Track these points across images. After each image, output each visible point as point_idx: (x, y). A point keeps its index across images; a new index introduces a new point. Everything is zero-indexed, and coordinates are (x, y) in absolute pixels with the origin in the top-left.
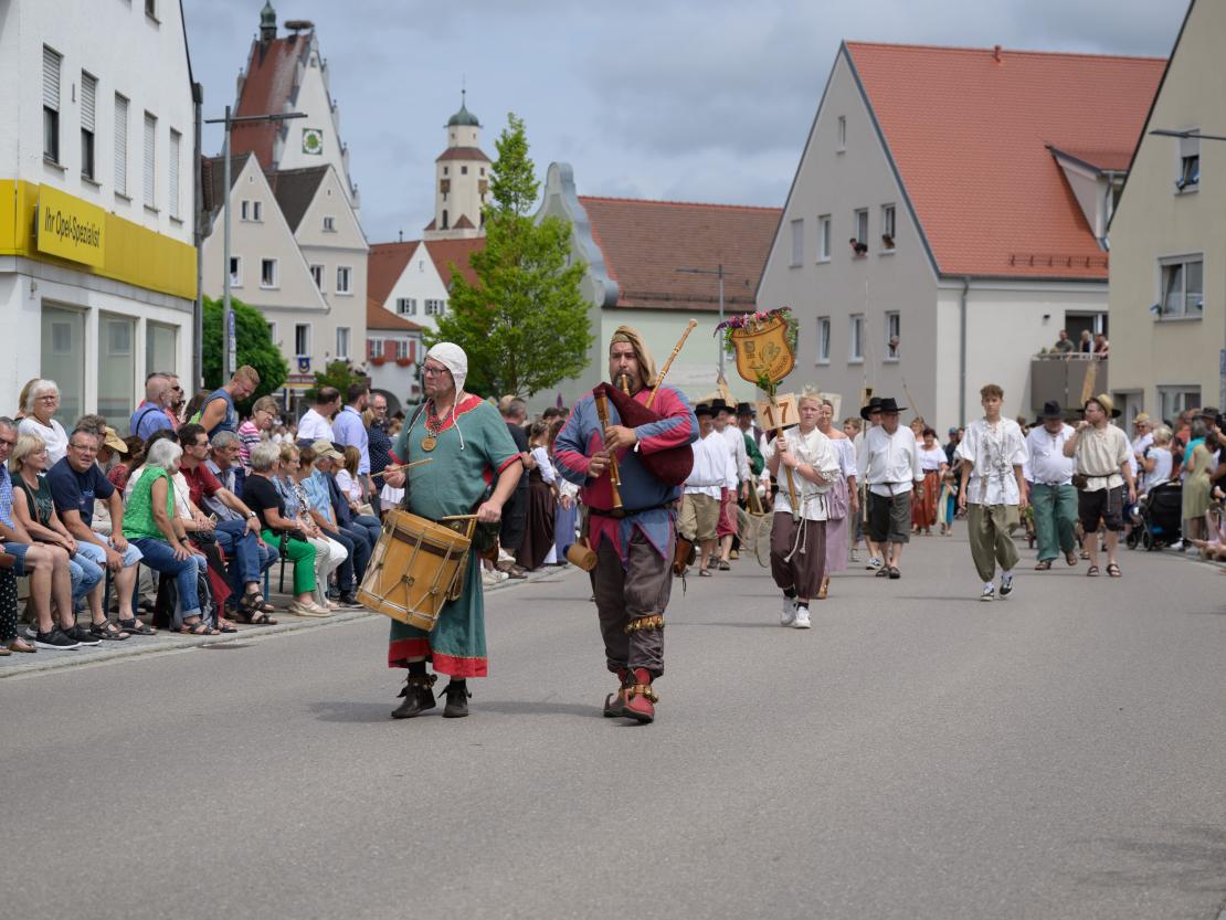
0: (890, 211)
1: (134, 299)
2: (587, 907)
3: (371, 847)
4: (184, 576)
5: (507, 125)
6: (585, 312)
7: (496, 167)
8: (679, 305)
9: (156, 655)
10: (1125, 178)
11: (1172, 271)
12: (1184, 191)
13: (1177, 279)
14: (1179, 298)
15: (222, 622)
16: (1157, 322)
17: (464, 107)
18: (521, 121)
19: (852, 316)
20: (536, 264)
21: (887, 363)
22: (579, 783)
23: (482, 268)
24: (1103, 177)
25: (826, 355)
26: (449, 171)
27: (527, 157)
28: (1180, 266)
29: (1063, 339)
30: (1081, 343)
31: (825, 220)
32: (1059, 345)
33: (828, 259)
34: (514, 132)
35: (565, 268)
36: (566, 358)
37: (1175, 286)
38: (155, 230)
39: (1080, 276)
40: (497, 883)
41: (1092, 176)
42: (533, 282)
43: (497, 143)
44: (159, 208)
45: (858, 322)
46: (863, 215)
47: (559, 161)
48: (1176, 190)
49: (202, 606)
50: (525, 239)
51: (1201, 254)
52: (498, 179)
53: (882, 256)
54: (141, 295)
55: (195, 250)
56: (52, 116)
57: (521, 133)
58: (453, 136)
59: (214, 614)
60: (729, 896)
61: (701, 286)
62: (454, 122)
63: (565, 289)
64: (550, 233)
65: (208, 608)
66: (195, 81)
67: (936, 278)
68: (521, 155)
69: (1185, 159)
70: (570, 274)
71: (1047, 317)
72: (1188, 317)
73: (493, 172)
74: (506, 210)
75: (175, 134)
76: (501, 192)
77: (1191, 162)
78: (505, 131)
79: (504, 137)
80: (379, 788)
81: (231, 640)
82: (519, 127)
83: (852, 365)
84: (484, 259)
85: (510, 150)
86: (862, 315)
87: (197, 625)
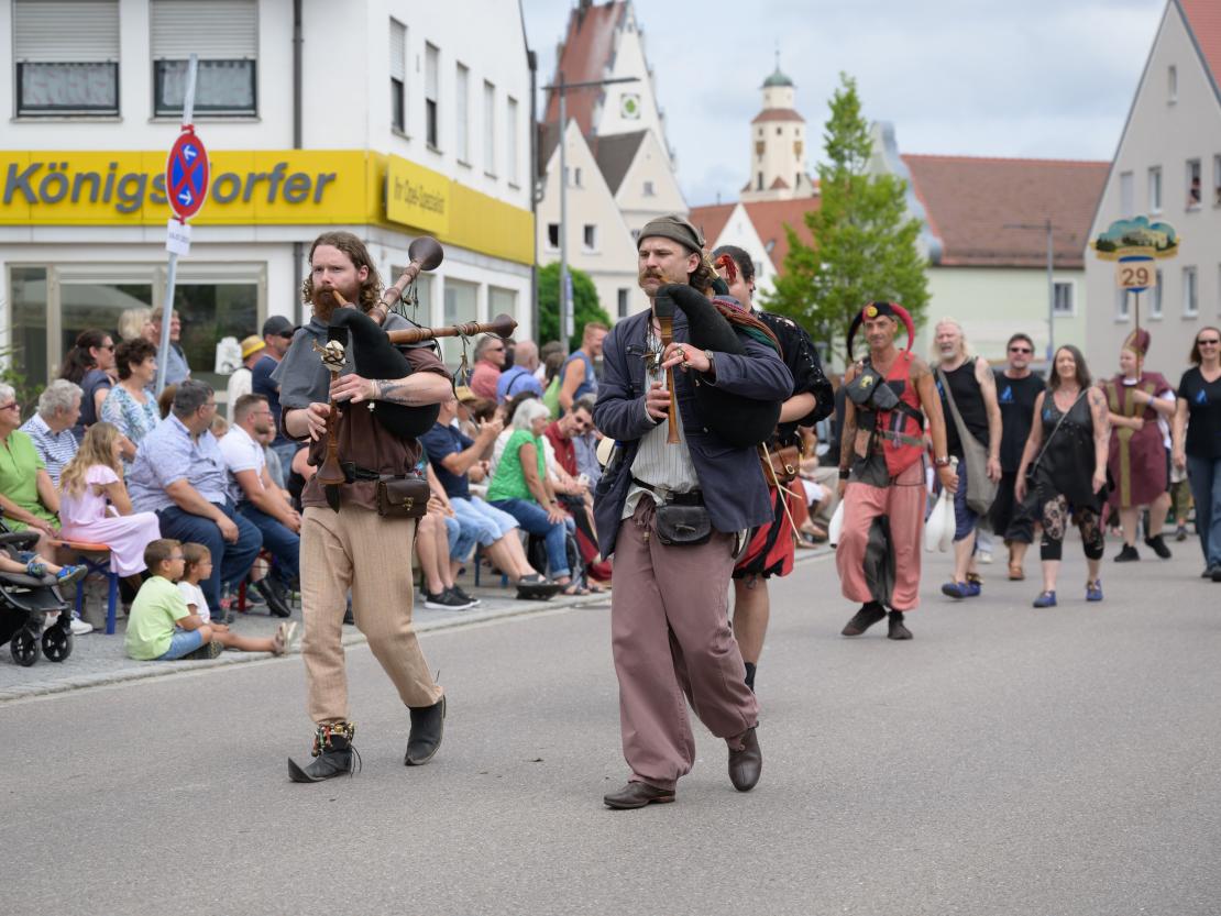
1: (476, 265)
2: (1049, 870)
3: (807, 808)
4: (552, 538)
5: (839, 84)
7: (829, 126)
8: (1005, 261)
9: (532, 615)
15: (591, 582)
17: (778, 70)
18: (853, 79)
19: (1184, 268)
20: (871, 222)
22: (997, 744)
23: (817, 227)
25: (1158, 307)
26: (765, 132)
27: (861, 114)
31: (1156, 172)
33: (1158, 211)
34: (846, 90)
35: (898, 228)
38: (494, 196)
40: (947, 845)
42: (870, 240)
43: (830, 103)
44: (498, 173)
45: (1190, 275)
46: (1195, 166)
49: (571, 567)
50: (861, 197)
52: (832, 138)
53: (1216, 206)
54: (483, 261)
55: (532, 215)
56: (398, 86)
57: (853, 91)
58: (767, 97)
59: (583, 575)
60: (1192, 860)
61: (1027, 242)
62: (769, 84)
63: (902, 247)
64: (884, 190)
65: (578, 569)
66: (531, 48)
68: (854, 113)
70: (905, 232)
73: (826, 132)
74: (841, 170)
75: (512, 101)
76: (834, 150)
78: (837, 90)
79: (837, 96)
80: (795, 748)
81: (601, 600)
82: (851, 85)
83: (1186, 319)
84: (820, 218)
85: (843, 109)
86: (1194, 268)
87: (567, 586)
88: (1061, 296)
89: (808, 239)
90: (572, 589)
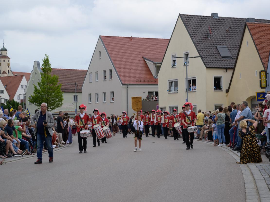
0: (111, 71)
4: (26, 145)
5: (45, 57)
6: (62, 94)
7: (43, 65)
10: (161, 64)
11: (171, 83)
12: (173, 67)
13: (172, 85)
14: (173, 88)
16: (168, 93)
17: (4, 47)
18: (48, 56)
19: (103, 93)
21: (111, 102)
23: (40, 85)
24: (154, 63)
25: (98, 101)
26: (1, 61)
27: (49, 63)
28: (173, 82)
29: (148, 97)
30: (151, 98)
31: (97, 73)
32: (147, 98)
33: (98, 81)
34: (47, 58)
35: (57, 86)
36: (58, 103)
37: (172, 86)
39: (151, 84)
41: (152, 63)
43: (43, 60)
45: (104, 94)
46: (105, 72)
47: (36, 60)
48: (171, 67)
50: (50, 79)
51: (177, 79)
52: (43, 67)
53: (110, 80)
57: (48, 58)
58: (1, 53)
62: (2, 50)
64: (55, 78)
67: (121, 85)
68: (48, 62)
69: (173, 60)
70: (59, 86)
71: (144, 92)
72: (175, 92)
73: (42, 66)
74: (45, 74)
76: (44, 70)
77: (174, 61)
78: (45, 58)
82: (47, 57)
83: (103, 103)
84: (41, 83)
85: (46, 62)
86: (105, 92)
87: (29, 153)
88: (75, 98)
89: (38, 88)
90: (30, 154)
